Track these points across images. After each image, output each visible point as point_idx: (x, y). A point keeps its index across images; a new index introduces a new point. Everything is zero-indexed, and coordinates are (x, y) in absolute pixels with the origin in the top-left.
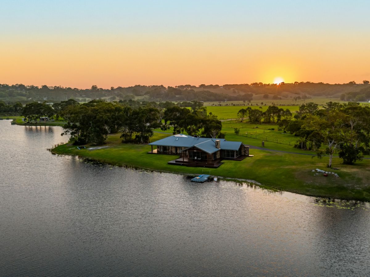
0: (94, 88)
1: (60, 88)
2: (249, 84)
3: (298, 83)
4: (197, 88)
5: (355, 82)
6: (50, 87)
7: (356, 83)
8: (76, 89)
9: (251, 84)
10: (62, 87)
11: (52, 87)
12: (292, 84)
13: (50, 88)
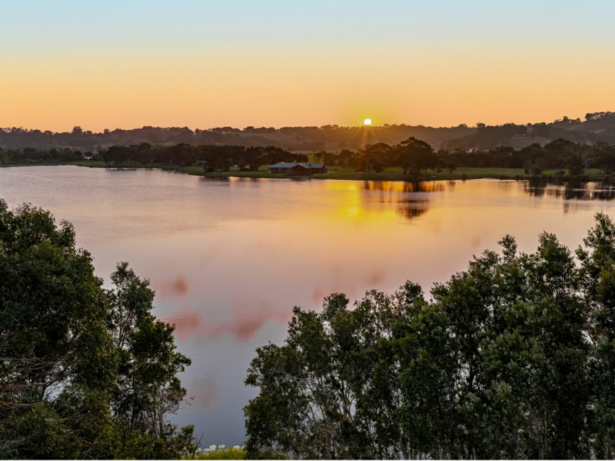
0: (77, 130)
1: (22, 130)
2: (319, 127)
3: (388, 125)
4: (241, 131)
5: (466, 125)
6: (6, 129)
7: (468, 127)
8: (48, 131)
9: (322, 127)
10: (25, 129)
11: (9, 129)
12: (381, 127)
13: (5, 131)
